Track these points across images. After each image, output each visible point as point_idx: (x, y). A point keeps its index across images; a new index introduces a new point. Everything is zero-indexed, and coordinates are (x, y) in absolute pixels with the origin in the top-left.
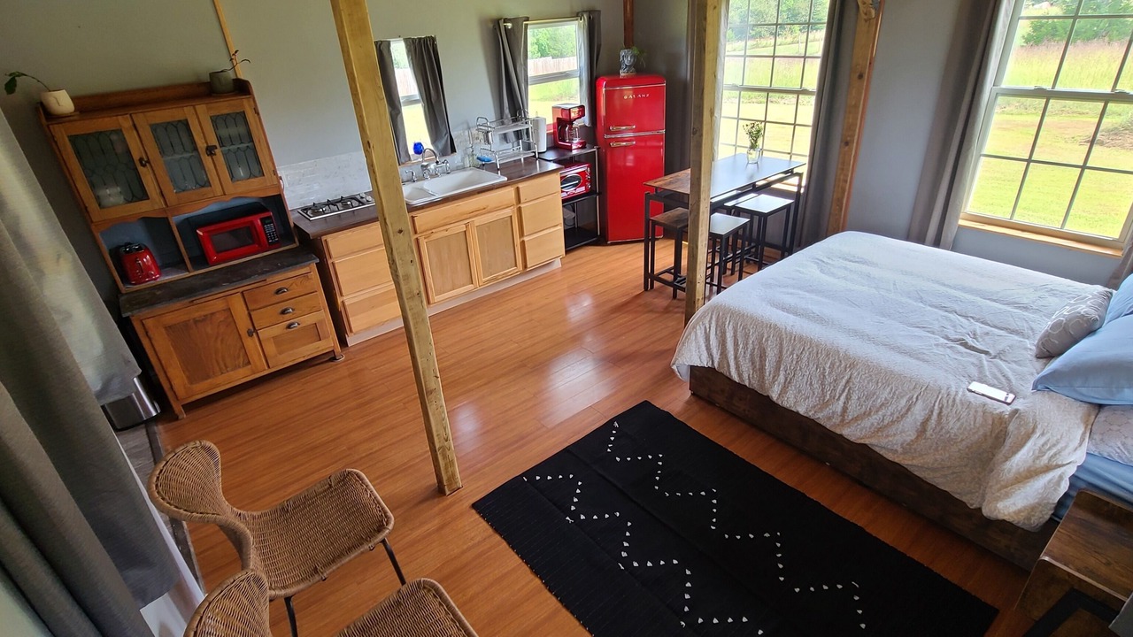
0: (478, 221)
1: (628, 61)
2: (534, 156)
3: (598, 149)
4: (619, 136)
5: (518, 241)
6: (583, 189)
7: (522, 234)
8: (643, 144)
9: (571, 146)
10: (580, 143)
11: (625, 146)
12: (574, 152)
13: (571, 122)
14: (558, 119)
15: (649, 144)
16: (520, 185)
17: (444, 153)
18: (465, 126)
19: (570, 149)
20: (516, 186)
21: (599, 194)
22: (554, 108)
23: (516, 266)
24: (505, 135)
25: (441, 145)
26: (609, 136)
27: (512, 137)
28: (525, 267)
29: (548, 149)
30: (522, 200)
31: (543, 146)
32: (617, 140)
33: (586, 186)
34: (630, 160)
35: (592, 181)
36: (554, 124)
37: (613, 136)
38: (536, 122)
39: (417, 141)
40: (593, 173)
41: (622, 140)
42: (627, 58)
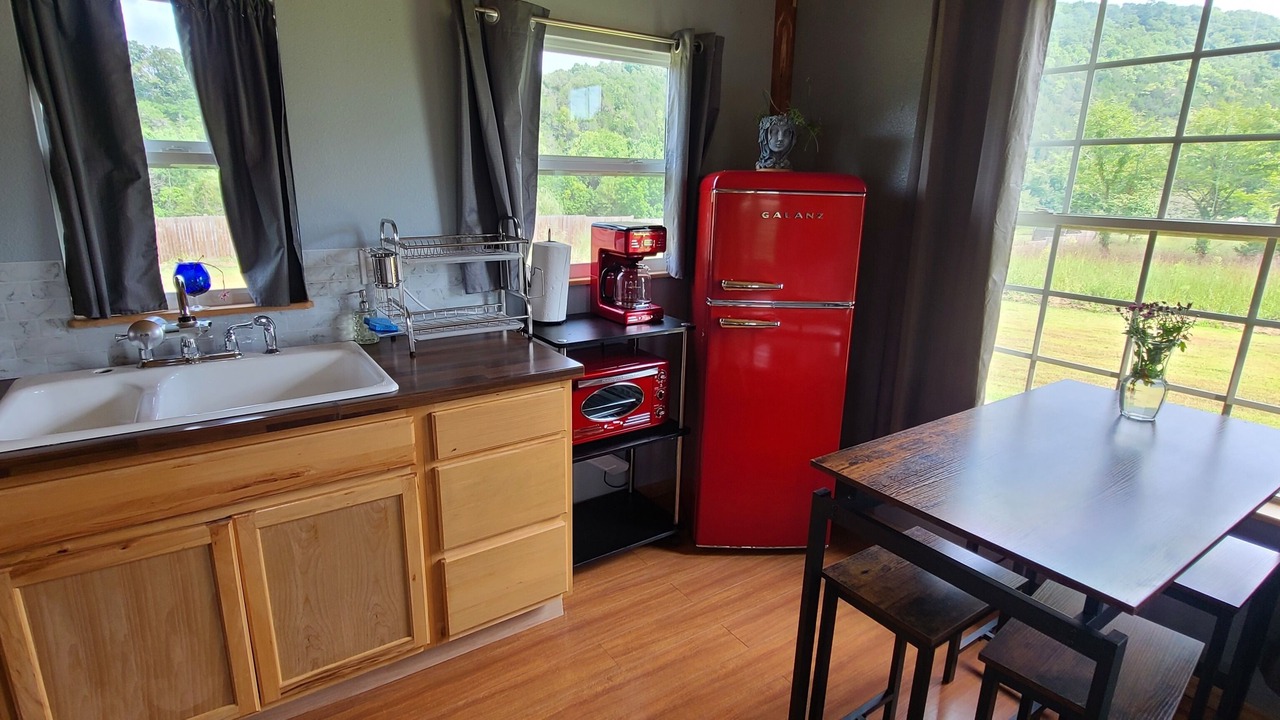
0: (269, 510)
1: (775, 142)
2: (525, 330)
3: (689, 329)
4: (742, 304)
5: (419, 564)
6: (641, 419)
7: (435, 542)
8: (795, 328)
9: (624, 317)
10: (650, 312)
11: (753, 330)
12: (632, 330)
13: (631, 261)
14: (602, 251)
15: (808, 329)
16: (441, 411)
17: (269, 299)
18: (350, 239)
19: (622, 323)
20: (423, 411)
21: (685, 432)
22: (597, 229)
23: (410, 633)
24: (463, 266)
25: (264, 275)
26: (720, 303)
27: (481, 277)
28: (441, 630)
29: (571, 317)
30: (443, 450)
31: (557, 310)
32: (737, 313)
33: (652, 411)
34: (762, 356)
35: (669, 400)
36: (592, 265)
37: (730, 304)
38: (544, 252)
39: (189, 259)
40: (671, 382)
41: (748, 314)
42: (774, 137)
